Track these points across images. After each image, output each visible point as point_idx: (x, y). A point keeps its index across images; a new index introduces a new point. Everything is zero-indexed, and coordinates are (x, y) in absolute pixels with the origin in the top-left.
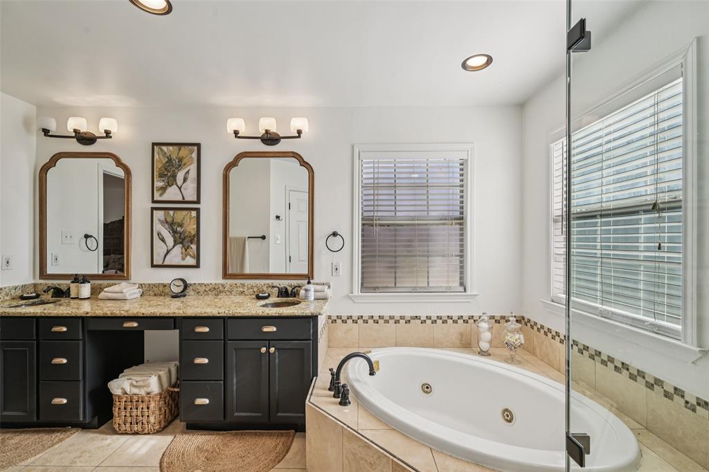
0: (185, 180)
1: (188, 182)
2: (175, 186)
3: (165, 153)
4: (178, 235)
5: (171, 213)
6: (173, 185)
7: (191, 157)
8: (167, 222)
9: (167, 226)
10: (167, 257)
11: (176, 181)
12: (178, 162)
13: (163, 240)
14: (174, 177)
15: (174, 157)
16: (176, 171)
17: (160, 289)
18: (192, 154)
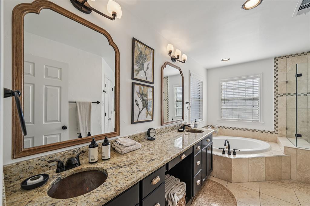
0: (147, 68)
1: (149, 70)
2: (143, 71)
3: (139, 48)
4: (144, 102)
5: (142, 87)
6: (142, 70)
7: (150, 56)
8: (140, 93)
9: (140, 96)
10: (140, 116)
11: (143, 67)
12: (145, 56)
13: (138, 105)
14: (143, 65)
15: (143, 52)
16: (144, 62)
17: (139, 138)
18: (150, 54)
